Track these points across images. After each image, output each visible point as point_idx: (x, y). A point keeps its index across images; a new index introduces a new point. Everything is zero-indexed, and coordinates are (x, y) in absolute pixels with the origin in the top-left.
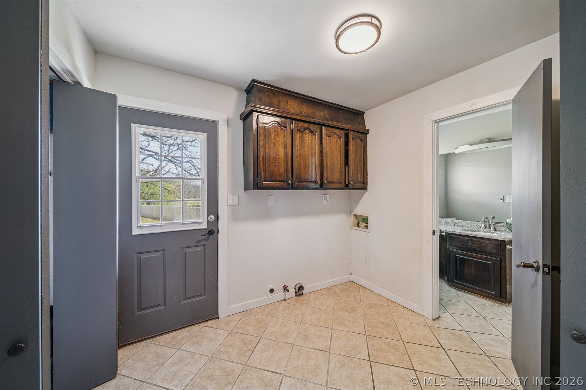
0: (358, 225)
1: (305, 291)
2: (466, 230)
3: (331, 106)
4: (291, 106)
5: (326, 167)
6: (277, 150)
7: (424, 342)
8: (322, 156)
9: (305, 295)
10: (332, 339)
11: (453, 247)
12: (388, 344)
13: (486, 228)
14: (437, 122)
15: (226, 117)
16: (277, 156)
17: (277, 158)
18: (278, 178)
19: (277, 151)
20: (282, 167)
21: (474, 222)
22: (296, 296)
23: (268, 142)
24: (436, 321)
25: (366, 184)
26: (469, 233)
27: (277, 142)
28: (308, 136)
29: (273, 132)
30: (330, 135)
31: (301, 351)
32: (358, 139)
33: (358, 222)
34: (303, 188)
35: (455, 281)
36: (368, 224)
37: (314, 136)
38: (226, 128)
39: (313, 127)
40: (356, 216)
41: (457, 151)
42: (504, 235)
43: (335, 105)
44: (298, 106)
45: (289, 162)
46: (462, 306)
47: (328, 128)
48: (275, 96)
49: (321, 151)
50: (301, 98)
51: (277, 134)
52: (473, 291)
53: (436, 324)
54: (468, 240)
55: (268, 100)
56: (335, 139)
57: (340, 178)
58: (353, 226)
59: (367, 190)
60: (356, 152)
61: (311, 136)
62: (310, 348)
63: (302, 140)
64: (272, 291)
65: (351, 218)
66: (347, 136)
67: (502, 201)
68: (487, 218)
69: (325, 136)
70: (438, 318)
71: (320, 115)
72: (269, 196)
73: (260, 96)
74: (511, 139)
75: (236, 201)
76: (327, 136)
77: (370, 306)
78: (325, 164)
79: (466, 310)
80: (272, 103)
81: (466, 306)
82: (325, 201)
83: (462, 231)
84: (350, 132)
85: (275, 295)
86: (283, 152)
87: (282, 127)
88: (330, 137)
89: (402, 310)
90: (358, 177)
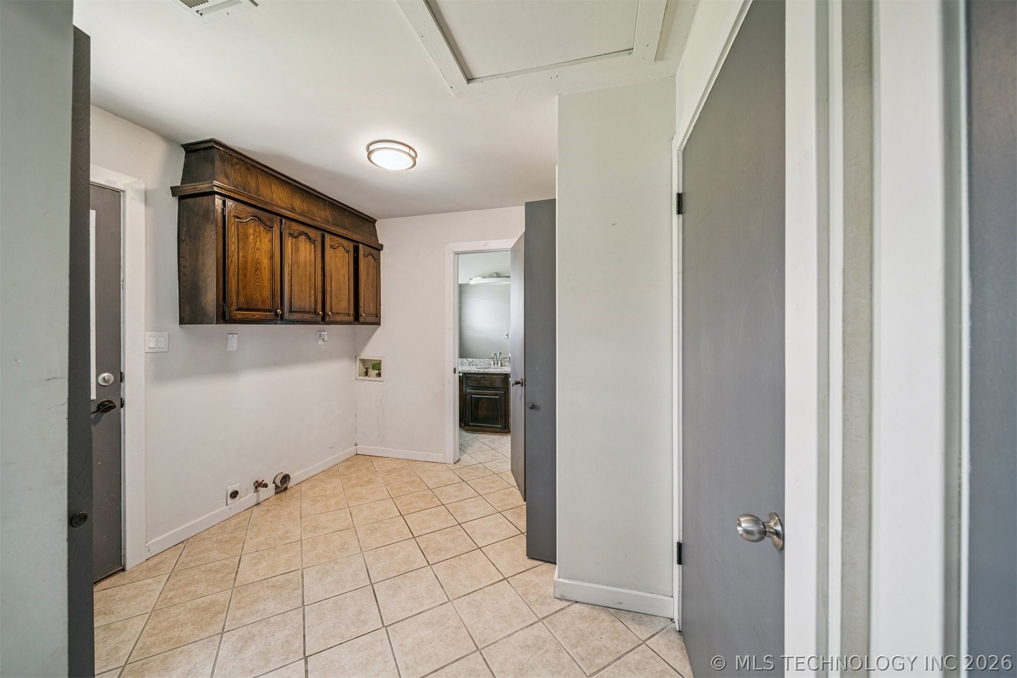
0: (366, 374)
1: (290, 484)
2: (479, 369)
3: (334, 204)
4: (277, 195)
5: (329, 291)
6: (258, 261)
7: (449, 483)
8: (324, 275)
9: (291, 488)
10: (353, 516)
11: (469, 388)
12: (417, 497)
13: (494, 364)
14: (457, 254)
15: (143, 186)
16: (258, 271)
17: (258, 274)
18: (260, 306)
19: (259, 263)
20: (267, 290)
21: (485, 360)
22: (276, 494)
23: (243, 247)
24: (457, 464)
25: (379, 317)
26: (482, 371)
27: (258, 249)
28: (305, 245)
29: (252, 232)
30: (335, 247)
31: (316, 541)
32: (371, 256)
33: (367, 369)
34: (297, 322)
35: (471, 424)
36: (382, 372)
37: (313, 245)
38: (142, 207)
39: (312, 233)
40: (363, 361)
41: (472, 283)
42: (507, 369)
43: (339, 205)
44: (288, 197)
45: (277, 281)
46: (477, 445)
47: (333, 237)
48: (251, 173)
49: (323, 269)
50: (291, 184)
51: (258, 236)
52: (485, 430)
53: (457, 466)
54: (482, 378)
55: (239, 179)
56: (341, 252)
57: (347, 308)
58: (359, 376)
59: (380, 325)
60: (368, 273)
61: (310, 245)
62: (326, 534)
63: (296, 250)
64: (234, 494)
65: (356, 365)
66: (356, 250)
67: (507, 337)
68: (495, 354)
69: (329, 247)
70: (458, 461)
71: (321, 215)
72: (229, 334)
73: (225, 169)
74: (509, 277)
75: (162, 345)
76: (330, 248)
77: (389, 472)
78: (328, 288)
79: (480, 447)
80: (246, 185)
81: (481, 444)
82: (321, 341)
83: (477, 370)
84: (361, 245)
85: (241, 500)
86: (267, 266)
87: (266, 227)
88: (335, 249)
89: (425, 464)
90: (370, 308)
